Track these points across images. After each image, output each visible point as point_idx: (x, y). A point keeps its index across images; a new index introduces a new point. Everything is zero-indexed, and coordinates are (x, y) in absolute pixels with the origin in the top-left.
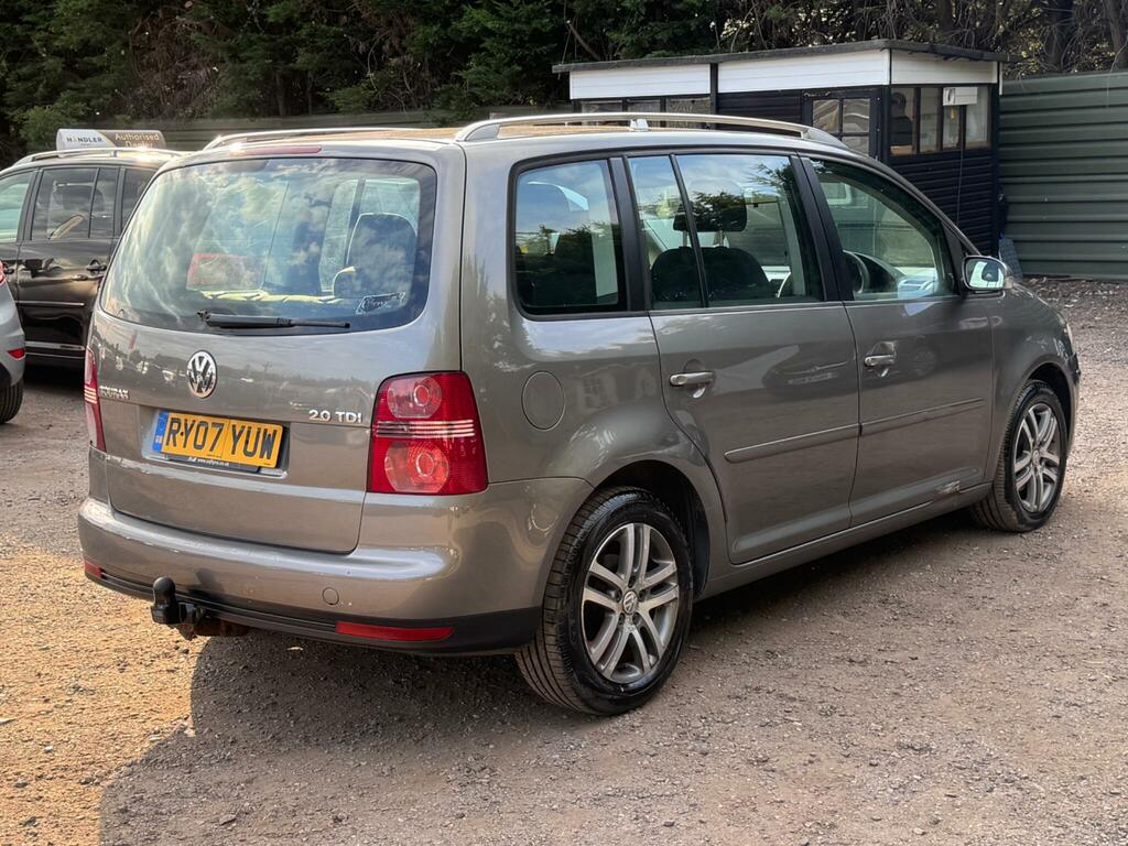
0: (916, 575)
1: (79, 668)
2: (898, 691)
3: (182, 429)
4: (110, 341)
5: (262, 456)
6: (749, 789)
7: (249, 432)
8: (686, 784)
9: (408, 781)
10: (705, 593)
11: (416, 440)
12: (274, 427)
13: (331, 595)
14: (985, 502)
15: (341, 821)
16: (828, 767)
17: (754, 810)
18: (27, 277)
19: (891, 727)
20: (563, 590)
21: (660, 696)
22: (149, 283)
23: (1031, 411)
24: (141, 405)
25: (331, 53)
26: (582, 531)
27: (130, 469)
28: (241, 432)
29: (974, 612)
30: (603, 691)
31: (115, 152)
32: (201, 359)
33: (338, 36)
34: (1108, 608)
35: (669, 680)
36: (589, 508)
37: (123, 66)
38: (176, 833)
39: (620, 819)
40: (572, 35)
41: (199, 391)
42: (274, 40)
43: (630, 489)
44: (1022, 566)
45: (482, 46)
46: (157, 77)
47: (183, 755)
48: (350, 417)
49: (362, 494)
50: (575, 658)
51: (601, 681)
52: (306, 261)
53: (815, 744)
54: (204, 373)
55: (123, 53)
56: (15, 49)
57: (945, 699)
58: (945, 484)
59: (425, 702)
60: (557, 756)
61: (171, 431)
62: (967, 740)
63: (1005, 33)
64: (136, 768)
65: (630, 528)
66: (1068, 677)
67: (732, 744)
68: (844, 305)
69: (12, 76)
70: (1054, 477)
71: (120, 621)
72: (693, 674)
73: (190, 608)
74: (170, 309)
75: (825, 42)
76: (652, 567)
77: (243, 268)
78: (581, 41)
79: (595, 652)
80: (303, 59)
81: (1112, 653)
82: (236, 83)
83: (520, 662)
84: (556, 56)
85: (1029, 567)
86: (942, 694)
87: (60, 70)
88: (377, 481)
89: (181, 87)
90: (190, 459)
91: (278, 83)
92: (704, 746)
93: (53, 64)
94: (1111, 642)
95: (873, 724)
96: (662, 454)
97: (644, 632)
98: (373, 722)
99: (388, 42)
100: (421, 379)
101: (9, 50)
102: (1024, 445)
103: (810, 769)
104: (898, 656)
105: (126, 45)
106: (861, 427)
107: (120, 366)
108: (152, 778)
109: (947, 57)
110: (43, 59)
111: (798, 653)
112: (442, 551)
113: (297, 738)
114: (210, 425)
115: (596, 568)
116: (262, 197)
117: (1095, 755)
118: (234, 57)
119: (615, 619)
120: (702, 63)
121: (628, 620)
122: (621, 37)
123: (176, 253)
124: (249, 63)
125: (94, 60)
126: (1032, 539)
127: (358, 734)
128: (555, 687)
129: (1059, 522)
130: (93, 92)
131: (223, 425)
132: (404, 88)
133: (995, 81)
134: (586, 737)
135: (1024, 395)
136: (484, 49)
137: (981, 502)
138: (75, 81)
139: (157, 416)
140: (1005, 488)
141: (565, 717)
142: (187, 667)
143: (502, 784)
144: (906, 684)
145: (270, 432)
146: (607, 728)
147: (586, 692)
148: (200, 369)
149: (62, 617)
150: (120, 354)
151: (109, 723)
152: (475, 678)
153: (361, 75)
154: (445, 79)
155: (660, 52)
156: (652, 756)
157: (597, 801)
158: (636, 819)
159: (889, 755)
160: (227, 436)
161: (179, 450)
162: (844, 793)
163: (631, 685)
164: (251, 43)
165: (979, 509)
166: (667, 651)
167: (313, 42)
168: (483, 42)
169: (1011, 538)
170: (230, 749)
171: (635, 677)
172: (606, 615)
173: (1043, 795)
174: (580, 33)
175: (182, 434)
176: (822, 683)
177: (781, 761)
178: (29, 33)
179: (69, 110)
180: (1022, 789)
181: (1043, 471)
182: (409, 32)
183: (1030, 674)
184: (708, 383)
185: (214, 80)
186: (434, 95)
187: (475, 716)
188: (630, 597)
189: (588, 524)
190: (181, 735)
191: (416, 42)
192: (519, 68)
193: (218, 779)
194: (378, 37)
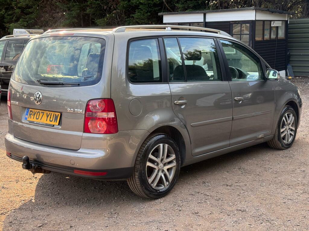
0: (250, 161)
1: (5, 182)
2: (239, 194)
3: (33, 114)
4: (15, 88)
5: (54, 122)
6: (191, 221)
7: (51, 115)
8: (173, 219)
9: (93, 216)
10: (184, 164)
11: (98, 118)
12: (58, 113)
13: (72, 162)
14: (272, 141)
15: (72, 227)
16: (216, 215)
17: (192, 227)
18: (5, 71)
19: (236, 204)
20: (140, 162)
21: (170, 194)
22: (28, 71)
23: (286, 114)
24: (22, 107)
25: (96, 9)
26: (147, 145)
27: (20, 125)
28: (49, 115)
29: (266, 172)
30: (153, 192)
31: (29, 36)
32: (38, 93)
33: (98, 4)
34: (305, 172)
35: (173, 189)
36: (149, 139)
37: (38, 12)
38: (24, 229)
39: (152, 229)
40: (165, 5)
41: (37, 103)
42: (81, 5)
43: (162, 134)
44: (282, 159)
45: (139, 7)
46: (47, 15)
47: (30, 207)
48: (79, 111)
49: (82, 133)
50: (144, 182)
51: (152, 189)
52: (73, 66)
53: (212, 209)
54: (39, 98)
55: (38, 8)
56: (7, 7)
57: (253, 197)
58: (259, 135)
59: (102, 193)
60: (137, 210)
61: (30, 114)
62: (257, 209)
63: (291, 6)
64: (16, 210)
65: (161, 145)
66: (290, 191)
67: (188, 208)
68: (229, 82)
69: (6, 14)
70: (293, 134)
71: (19, 168)
72: (181, 188)
73: (33, 165)
74: (33, 79)
75: (238, 7)
76: (168, 156)
77: (55, 68)
78: (168, 6)
79: (150, 181)
80: (88, 11)
81: (304, 185)
82: (69, 17)
83: (128, 183)
84: (160, 11)
85: (284, 160)
86: (252, 195)
87: (20, 13)
88: (86, 130)
89: (54, 18)
90: (35, 122)
91: (81, 17)
92: (180, 208)
93: (18, 11)
94: (304, 182)
95: (230, 203)
96: (172, 124)
97: (165, 175)
98: (86, 199)
99: (113, 6)
100: (100, 100)
101: (6, 7)
102: (284, 125)
103: (210, 216)
104: (241, 184)
105: (38, 6)
106: (233, 118)
107: (18, 96)
108: (20, 213)
109: (272, 12)
110: (15, 10)
111: (212, 183)
112: (105, 150)
113: (64, 203)
114: (41, 113)
115: (151, 156)
116: (62, 47)
117: (294, 214)
118: (69, 10)
119: (156, 171)
120: (201, 13)
121: (160, 171)
122: (179, 5)
123: (36, 63)
124: (73, 12)
125: (29, 10)
126: (286, 151)
127: (81, 202)
128: (138, 190)
129: (294, 147)
130: (29, 19)
131: (44, 113)
132: (117, 19)
133: (287, 20)
134: (147, 205)
135: (284, 110)
136: (140, 8)
137: (271, 141)
138: (24, 16)
139: (26, 110)
140: (278, 137)
141: (141, 199)
142: (36, 182)
143: (120, 218)
144: (242, 192)
145: (57, 115)
146: (153, 202)
147: (147, 192)
148: (38, 96)
149: (2, 167)
150: (18, 92)
151: (11, 197)
152: (117, 187)
153: (105, 15)
154: (129, 17)
155: (190, 10)
156: (165, 211)
157: (147, 223)
158: (157, 229)
159: (233, 212)
160: (45, 116)
161: (32, 120)
162: (219, 223)
163: (161, 191)
164: (74, 6)
165: (270, 142)
166: (172, 181)
167: (91, 6)
168: (140, 6)
169: (279, 151)
170: (44, 206)
171: (162, 188)
172: (154, 170)
173: (277, 225)
174: (167, 4)
175: (33, 115)
176: (217, 191)
177: (202, 213)
178: (11, 2)
179: (22, 24)
180: (271, 223)
181: (289, 132)
182: (119, 3)
183: (279, 190)
184: (186, 104)
185: (63, 16)
186: (125, 21)
187: (116, 198)
188: (161, 165)
189: (148, 143)
190: (31, 201)
191: (121, 6)
192: (150, 14)
193: (39, 214)
194: (110, 5)
